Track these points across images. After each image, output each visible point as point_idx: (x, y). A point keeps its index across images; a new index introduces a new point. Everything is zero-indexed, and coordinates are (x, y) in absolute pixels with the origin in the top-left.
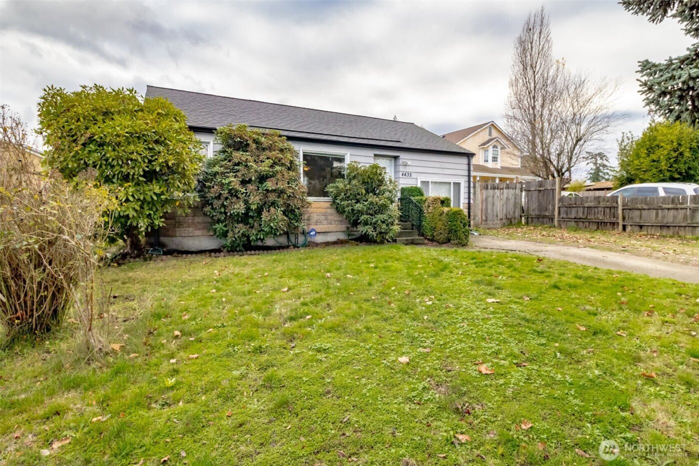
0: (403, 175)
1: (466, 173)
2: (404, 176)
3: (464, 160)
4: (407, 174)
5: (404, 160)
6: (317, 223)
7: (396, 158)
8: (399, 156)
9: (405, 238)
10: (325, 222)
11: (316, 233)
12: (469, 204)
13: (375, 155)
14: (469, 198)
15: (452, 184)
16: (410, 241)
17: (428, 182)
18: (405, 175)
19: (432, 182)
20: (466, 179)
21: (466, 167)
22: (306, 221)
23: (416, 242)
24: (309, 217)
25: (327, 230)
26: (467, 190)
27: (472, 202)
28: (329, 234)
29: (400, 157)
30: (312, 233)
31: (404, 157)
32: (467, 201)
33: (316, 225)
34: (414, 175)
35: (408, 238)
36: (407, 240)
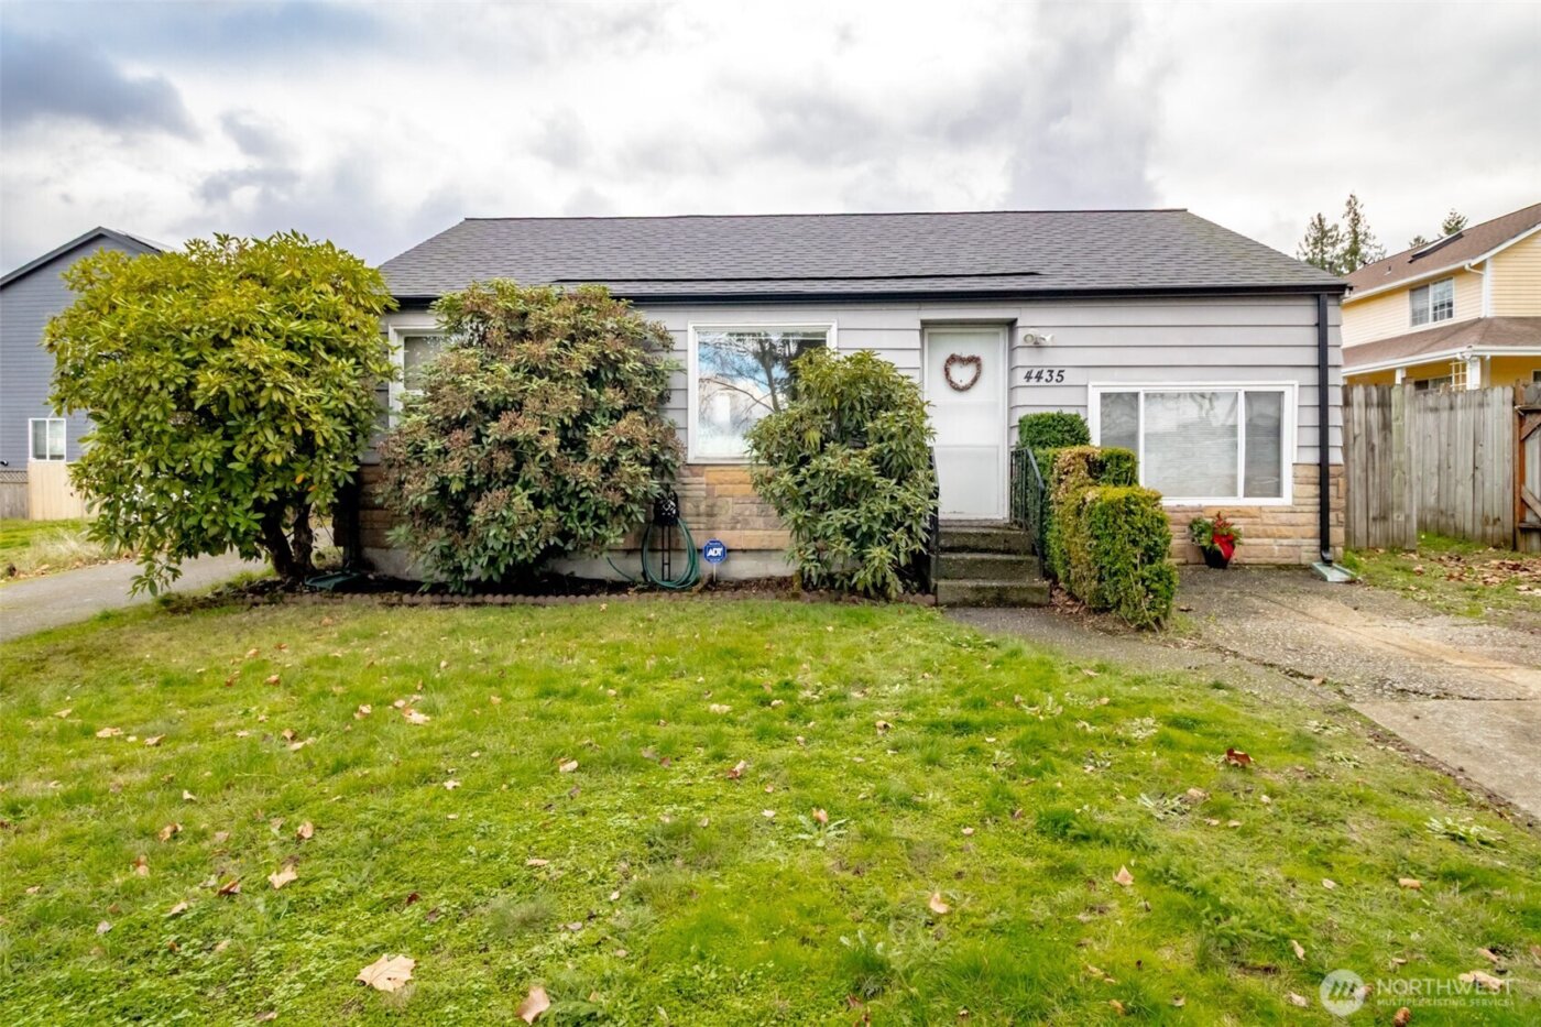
0: (1028, 377)
1: (1311, 357)
2: (1033, 382)
3: (1304, 313)
4: (1046, 375)
5: (1031, 331)
6: (734, 523)
7: (1011, 324)
8: (1015, 320)
9: (970, 584)
10: (760, 522)
11: (723, 553)
12: (1323, 465)
13: (925, 324)
14: (1324, 446)
15: (1242, 398)
16: (990, 595)
17: (1136, 395)
18: (1039, 377)
19: (1147, 395)
20: (1312, 377)
21: (1310, 336)
22: (703, 519)
23: (1014, 597)
24: (712, 506)
25: (766, 544)
26: (1312, 417)
27: (1336, 457)
28: (774, 555)
29: (1019, 324)
30: (711, 553)
31: (1031, 319)
32: (1312, 456)
33: (733, 528)
34: (1071, 377)
35: (981, 583)
36: (978, 589)
